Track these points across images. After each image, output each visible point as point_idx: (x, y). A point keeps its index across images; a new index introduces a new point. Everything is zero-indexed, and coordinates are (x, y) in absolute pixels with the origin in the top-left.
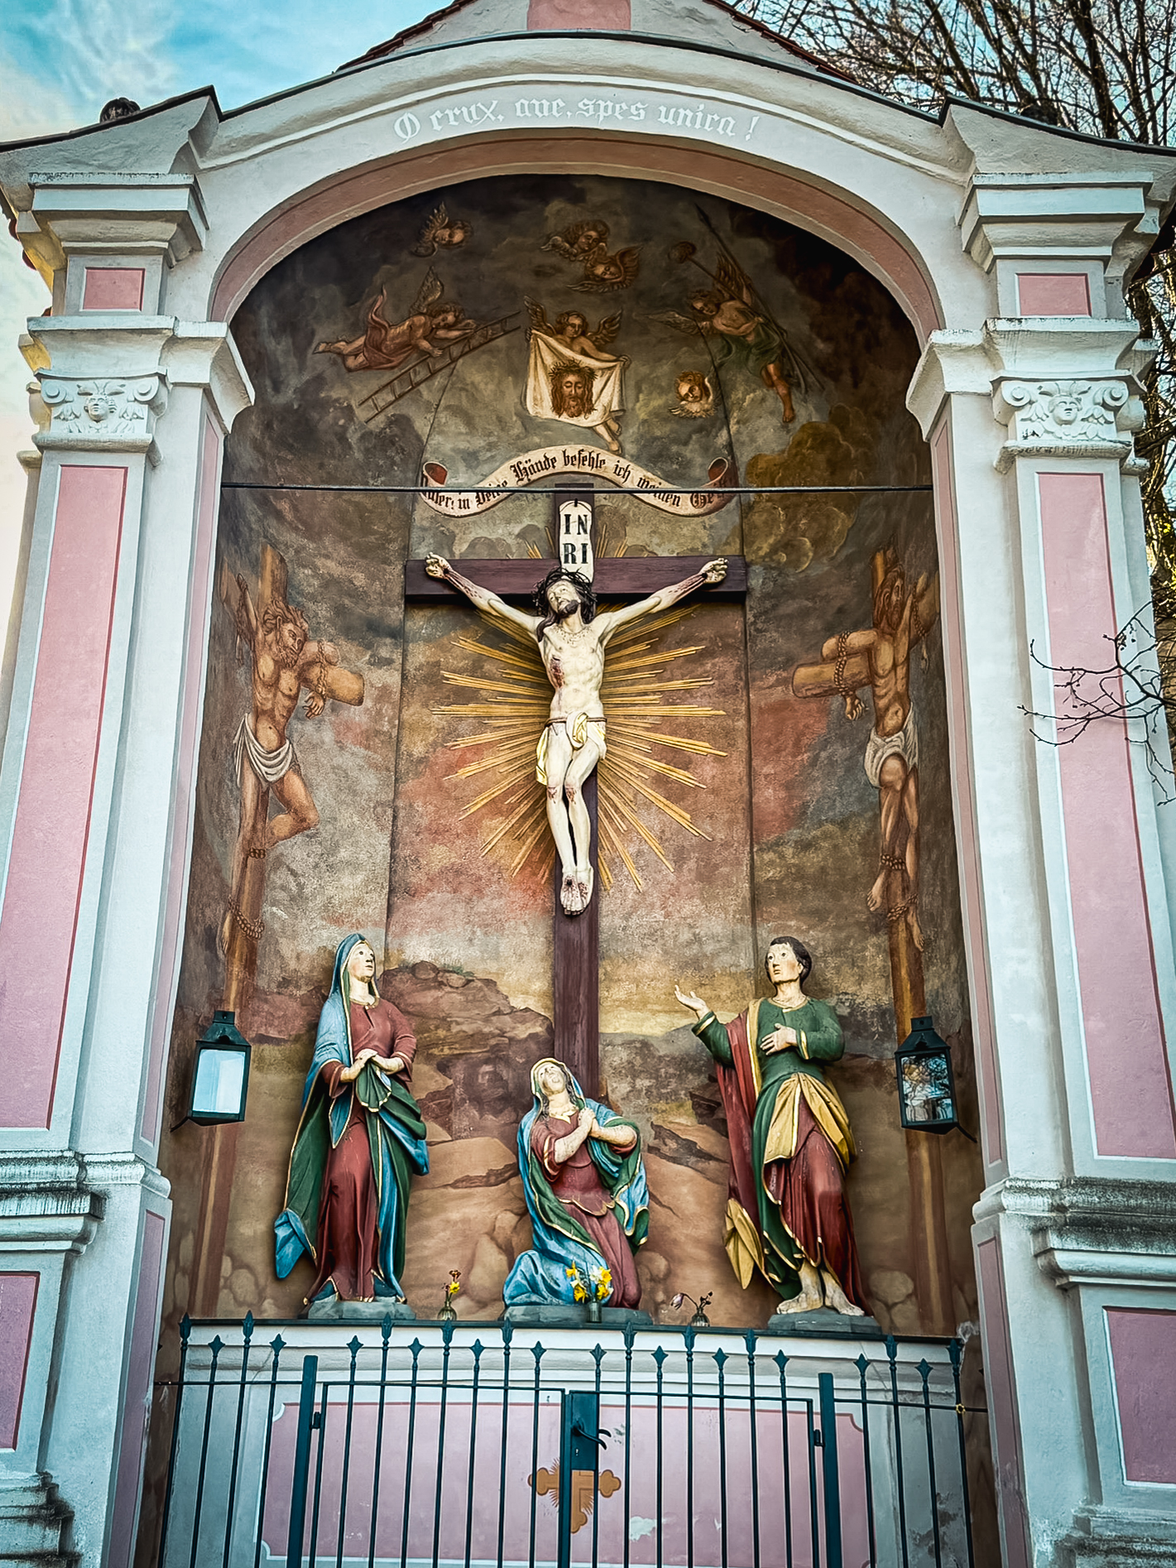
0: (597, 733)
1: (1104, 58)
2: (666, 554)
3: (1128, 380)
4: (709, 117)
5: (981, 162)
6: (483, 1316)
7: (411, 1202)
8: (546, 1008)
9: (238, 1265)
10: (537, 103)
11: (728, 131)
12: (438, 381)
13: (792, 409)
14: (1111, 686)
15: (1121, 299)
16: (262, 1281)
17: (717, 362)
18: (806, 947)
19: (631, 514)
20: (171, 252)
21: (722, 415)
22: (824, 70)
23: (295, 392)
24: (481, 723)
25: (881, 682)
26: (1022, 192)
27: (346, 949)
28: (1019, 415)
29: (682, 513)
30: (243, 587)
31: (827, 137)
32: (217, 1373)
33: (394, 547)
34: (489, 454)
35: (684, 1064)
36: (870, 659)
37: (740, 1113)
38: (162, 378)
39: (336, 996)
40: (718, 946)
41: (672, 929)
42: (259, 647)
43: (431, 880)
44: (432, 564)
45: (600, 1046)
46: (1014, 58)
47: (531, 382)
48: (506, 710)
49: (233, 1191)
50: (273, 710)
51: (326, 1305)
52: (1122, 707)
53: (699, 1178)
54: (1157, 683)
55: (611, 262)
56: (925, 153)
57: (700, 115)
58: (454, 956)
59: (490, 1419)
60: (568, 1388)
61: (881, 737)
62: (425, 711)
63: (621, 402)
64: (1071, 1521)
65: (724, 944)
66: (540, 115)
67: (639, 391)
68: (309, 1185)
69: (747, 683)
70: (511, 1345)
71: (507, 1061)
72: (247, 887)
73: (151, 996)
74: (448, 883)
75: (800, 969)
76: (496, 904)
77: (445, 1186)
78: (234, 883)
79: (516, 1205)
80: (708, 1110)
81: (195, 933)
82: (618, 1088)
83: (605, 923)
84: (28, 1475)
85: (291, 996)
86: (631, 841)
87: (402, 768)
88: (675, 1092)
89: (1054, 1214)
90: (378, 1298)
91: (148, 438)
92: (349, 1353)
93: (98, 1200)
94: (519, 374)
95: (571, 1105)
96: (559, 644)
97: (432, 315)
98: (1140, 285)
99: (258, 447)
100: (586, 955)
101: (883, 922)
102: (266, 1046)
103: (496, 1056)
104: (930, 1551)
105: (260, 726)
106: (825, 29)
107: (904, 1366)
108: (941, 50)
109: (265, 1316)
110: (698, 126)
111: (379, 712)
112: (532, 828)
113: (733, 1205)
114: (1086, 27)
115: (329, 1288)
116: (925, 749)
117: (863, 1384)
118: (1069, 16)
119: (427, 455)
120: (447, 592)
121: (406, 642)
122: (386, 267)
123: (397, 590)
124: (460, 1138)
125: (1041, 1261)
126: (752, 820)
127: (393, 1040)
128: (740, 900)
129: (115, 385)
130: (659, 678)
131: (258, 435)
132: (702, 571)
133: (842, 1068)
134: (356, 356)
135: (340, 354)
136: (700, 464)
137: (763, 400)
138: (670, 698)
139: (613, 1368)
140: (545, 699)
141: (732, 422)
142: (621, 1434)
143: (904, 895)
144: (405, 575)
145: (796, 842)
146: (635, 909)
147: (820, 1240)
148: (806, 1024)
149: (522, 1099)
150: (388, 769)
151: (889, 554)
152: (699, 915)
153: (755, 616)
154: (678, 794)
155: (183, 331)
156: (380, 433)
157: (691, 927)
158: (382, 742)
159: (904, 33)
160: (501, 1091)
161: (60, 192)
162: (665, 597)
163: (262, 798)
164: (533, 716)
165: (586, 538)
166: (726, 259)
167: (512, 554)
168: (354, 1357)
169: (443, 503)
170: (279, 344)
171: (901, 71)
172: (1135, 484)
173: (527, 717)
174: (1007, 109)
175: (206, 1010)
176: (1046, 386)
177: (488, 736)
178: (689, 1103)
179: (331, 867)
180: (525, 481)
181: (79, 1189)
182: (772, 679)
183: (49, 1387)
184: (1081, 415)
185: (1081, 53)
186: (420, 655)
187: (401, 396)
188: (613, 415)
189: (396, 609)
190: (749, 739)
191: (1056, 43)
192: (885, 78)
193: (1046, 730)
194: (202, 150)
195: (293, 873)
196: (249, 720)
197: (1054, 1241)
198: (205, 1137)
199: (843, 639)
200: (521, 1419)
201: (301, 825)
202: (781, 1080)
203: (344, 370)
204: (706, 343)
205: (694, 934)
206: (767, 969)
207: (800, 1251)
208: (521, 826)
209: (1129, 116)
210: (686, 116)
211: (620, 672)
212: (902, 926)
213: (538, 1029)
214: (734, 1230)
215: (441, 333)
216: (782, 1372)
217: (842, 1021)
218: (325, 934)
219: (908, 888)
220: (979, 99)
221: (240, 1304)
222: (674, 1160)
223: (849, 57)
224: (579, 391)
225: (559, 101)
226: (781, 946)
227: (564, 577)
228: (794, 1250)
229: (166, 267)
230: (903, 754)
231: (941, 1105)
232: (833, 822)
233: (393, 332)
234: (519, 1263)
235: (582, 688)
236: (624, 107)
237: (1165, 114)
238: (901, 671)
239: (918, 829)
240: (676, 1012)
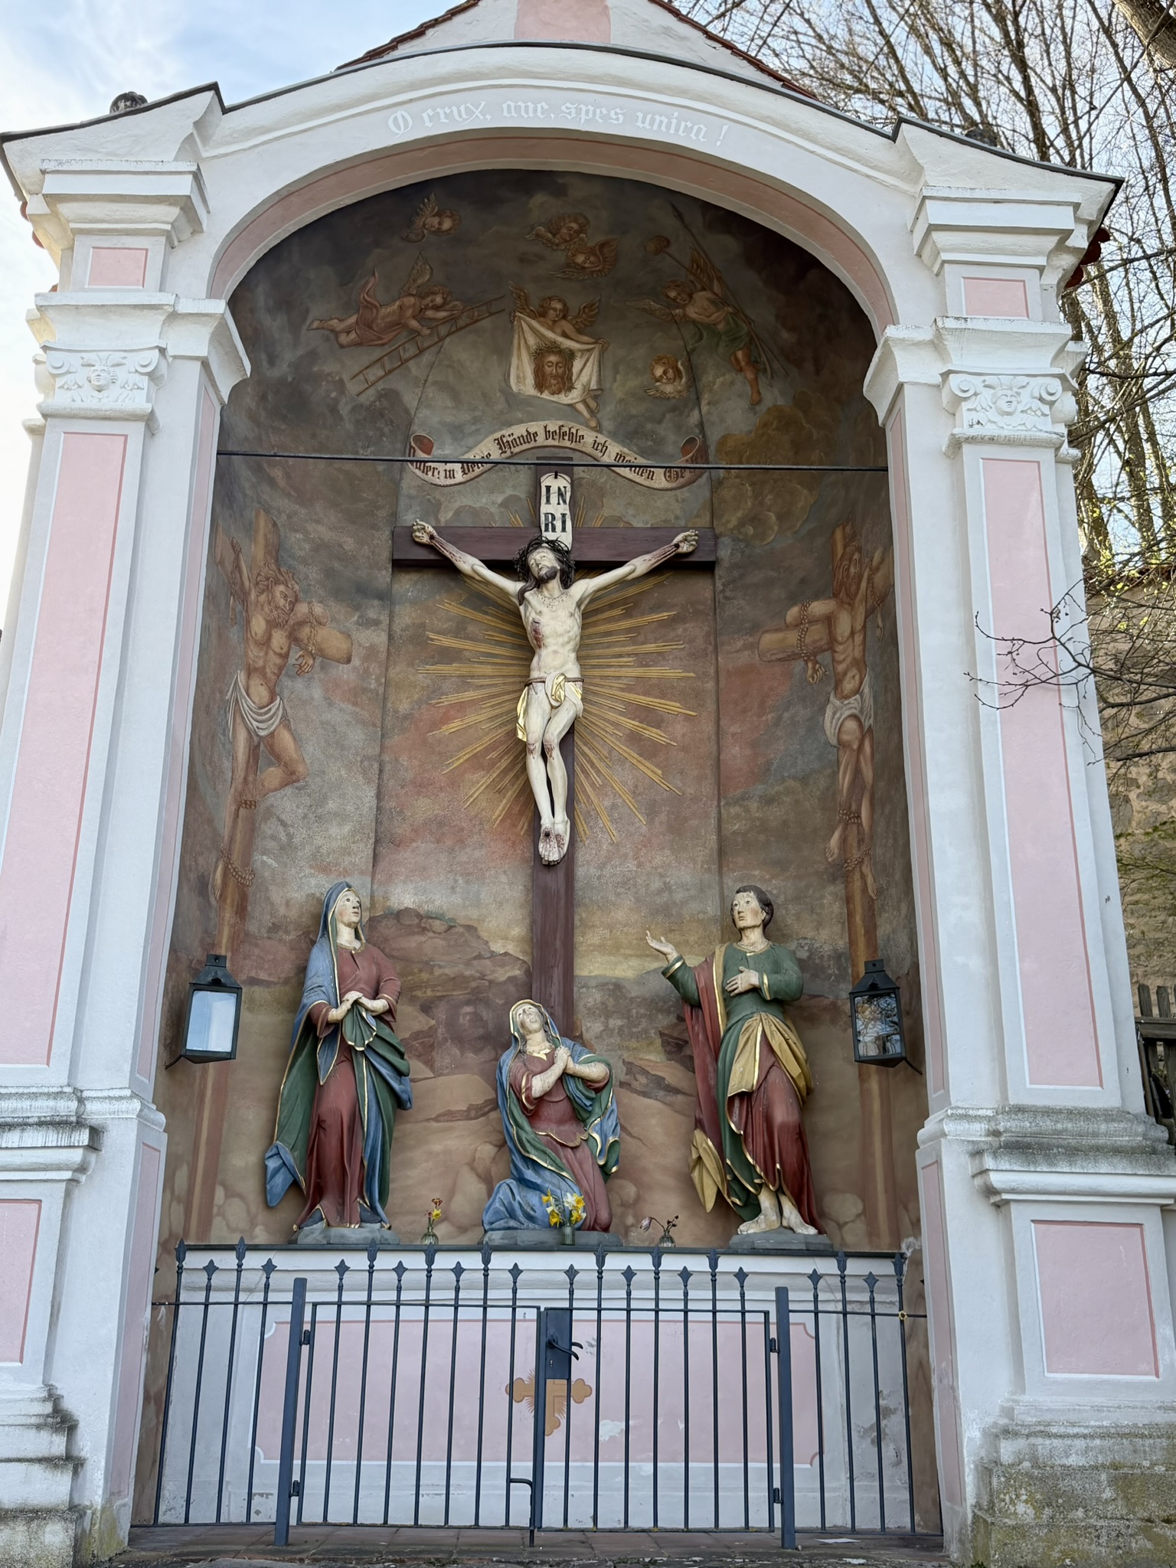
0: (573, 693)
1: (1037, 91)
2: (640, 525)
3: (1062, 377)
4: (683, 124)
5: (930, 176)
6: (463, 1240)
7: (395, 1135)
8: (524, 952)
9: (230, 1194)
10: (523, 105)
11: (701, 137)
12: (426, 358)
13: (759, 393)
14: (1047, 656)
15: (1056, 303)
16: (253, 1209)
17: (690, 347)
18: (769, 896)
19: (608, 486)
20: (173, 233)
21: (693, 397)
22: (788, 87)
23: (289, 366)
24: (464, 682)
25: (839, 648)
26: (967, 204)
27: (334, 896)
28: (965, 406)
29: (656, 486)
30: (236, 550)
31: (792, 147)
32: (212, 1294)
33: (382, 513)
34: (474, 428)
35: (654, 1005)
36: (830, 626)
37: (706, 1049)
38: (162, 351)
39: (324, 941)
40: (687, 894)
41: (644, 878)
42: (252, 608)
43: (415, 831)
44: (419, 530)
45: (575, 989)
46: (958, 86)
47: (514, 361)
48: (488, 670)
49: (226, 1125)
50: (264, 667)
51: (314, 1231)
52: (1056, 675)
53: (667, 1110)
54: (1087, 653)
55: (591, 252)
56: (880, 165)
57: (674, 121)
58: (437, 903)
59: (470, 1334)
60: (543, 1306)
61: (840, 699)
62: (411, 670)
63: (599, 381)
64: (997, 1411)
65: (693, 892)
66: (526, 116)
67: (617, 372)
68: (298, 1119)
69: (716, 647)
70: (490, 1266)
71: (487, 1003)
72: (239, 837)
73: (146, 940)
74: (431, 833)
75: (763, 915)
76: (477, 854)
77: (428, 1120)
78: (226, 832)
79: (496, 1138)
80: (676, 1047)
81: (189, 880)
82: (591, 1027)
83: (581, 872)
84: (35, 1387)
85: (280, 940)
86: (606, 795)
87: (389, 724)
88: (645, 1031)
89: (990, 1139)
90: (364, 1224)
91: (148, 407)
92: (337, 1276)
93: (95, 1132)
94: (503, 352)
95: (547, 1044)
96: (539, 607)
97: (422, 296)
98: (1071, 293)
99: (253, 418)
100: (562, 902)
101: (840, 872)
102: (256, 988)
103: (477, 997)
104: (872, 1442)
105: (252, 683)
106: (789, 51)
107: (853, 1279)
108: (894, 75)
109: (257, 1241)
110: (672, 131)
111: (366, 671)
112: (512, 782)
113: (699, 1135)
114: (1022, 65)
115: (317, 1216)
116: (880, 711)
117: (816, 1297)
118: (1006, 52)
119: (414, 428)
120: (432, 557)
121: (392, 603)
122: (378, 251)
123: (385, 555)
124: (442, 1075)
125: (978, 1181)
126: (719, 775)
127: (378, 983)
128: (707, 851)
129: (117, 357)
130: (634, 641)
131: (253, 406)
132: (675, 541)
133: (801, 1007)
134: (348, 333)
135: (332, 331)
136: (673, 442)
137: (732, 383)
138: (643, 660)
139: (586, 1286)
140: (526, 660)
141: (704, 403)
142: (592, 1346)
143: (859, 847)
144: (393, 540)
145: (760, 797)
146: (609, 859)
147: (778, 1166)
148: (768, 967)
149: (503, 1039)
150: (374, 725)
151: (848, 529)
152: (669, 865)
153: (724, 585)
154: (649, 750)
155: (182, 308)
156: (371, 405)
157: (661, 876)
158: (369, 699)
159: (860, 58)
160: (481, 1031)
161: (70, 177)
162: (640, 565)
163: (254, 752)
164: (514, 676)
165: (565, 509)
166: (698, 253)
167: (495, 522)
168: (341, 1279)
169: (430, 473)
170: (274, 320)
171: (858, 91)
172: (1069, 472)
173: (508, 676)
174: (952, 130)
175: (199, 954)
176: (989, 380)
177: (470, 695)
178: (658, 1041)
179: (319, 818)
180: (508, 453)
181: (79, 1124)
182: (739, 644)
183: (53, 1306)
184: (1020, 408)
185: (1018, 85)
186: (406, 617)
187: (390, 372)
188: (592, 393)
189: (384, 573)
190: (718, 700)
191: (994, 76)
192: (843, 96)
193: (990, 695)
194: (205, 140)
195: (283, 824)
196: (241, 677)
197: (989, 1162)
198: (198, 1074)
199: (805, 607)
200: (498, 1334)
201: (291, 778)
202: (743, 1019)
203: (336, 346)
204: (679, 329)
205: (665, 883)
206: (733, 916)
207: (760, 1177)
208: (502, 780)
209: (1060, 143)
210: (661, 122)
211: (596, 635)
212: (857, 876)
213: (517, 972)
214: (700, 1158)
215: (430, 313)
216: (742, 1287)
217: (802, 964)
218: (313, 882)
219: (863, 840)
220: (928, 120)
221: (232, 1230)
222: (644, 1094)
223: (811, 76)
224: (560, 371)
225: (543, 104)
226: (745, 894)
227: (545, 545)
228: (755, 1175)
229: (169, 248)
230: (859, 715)
231: (890, 1041)
232: (794, 778)
233: (383, 311)
234: (498, 1191)
235: (561, 650)
236: (604, 111)
237: (1091, 142)
238: (858, 638)
239: (873, 786)
240: (647, 956)
